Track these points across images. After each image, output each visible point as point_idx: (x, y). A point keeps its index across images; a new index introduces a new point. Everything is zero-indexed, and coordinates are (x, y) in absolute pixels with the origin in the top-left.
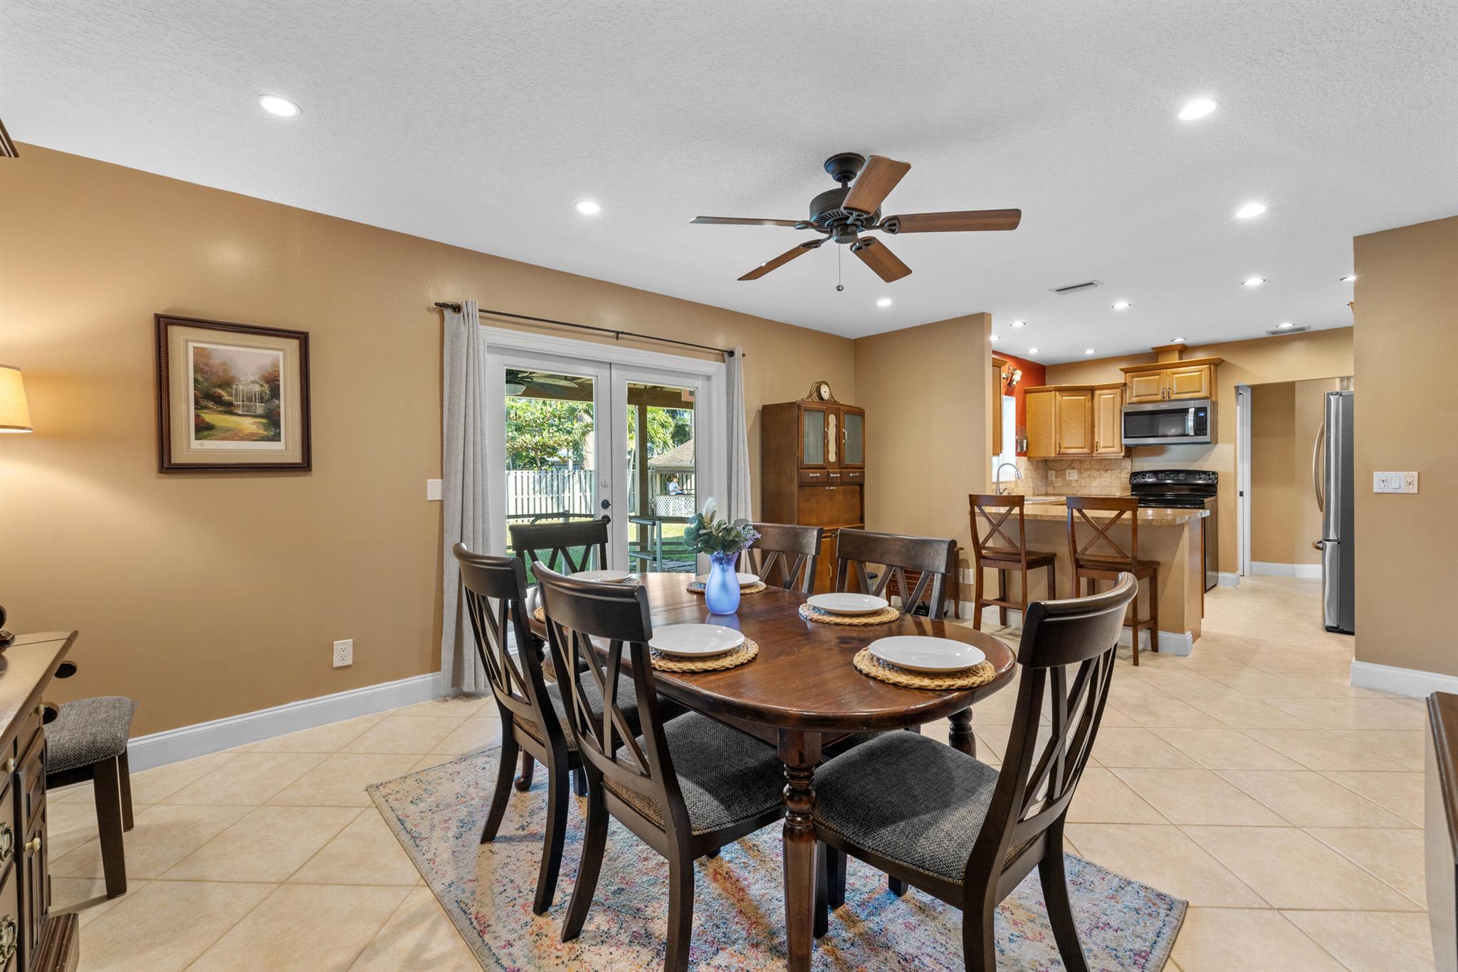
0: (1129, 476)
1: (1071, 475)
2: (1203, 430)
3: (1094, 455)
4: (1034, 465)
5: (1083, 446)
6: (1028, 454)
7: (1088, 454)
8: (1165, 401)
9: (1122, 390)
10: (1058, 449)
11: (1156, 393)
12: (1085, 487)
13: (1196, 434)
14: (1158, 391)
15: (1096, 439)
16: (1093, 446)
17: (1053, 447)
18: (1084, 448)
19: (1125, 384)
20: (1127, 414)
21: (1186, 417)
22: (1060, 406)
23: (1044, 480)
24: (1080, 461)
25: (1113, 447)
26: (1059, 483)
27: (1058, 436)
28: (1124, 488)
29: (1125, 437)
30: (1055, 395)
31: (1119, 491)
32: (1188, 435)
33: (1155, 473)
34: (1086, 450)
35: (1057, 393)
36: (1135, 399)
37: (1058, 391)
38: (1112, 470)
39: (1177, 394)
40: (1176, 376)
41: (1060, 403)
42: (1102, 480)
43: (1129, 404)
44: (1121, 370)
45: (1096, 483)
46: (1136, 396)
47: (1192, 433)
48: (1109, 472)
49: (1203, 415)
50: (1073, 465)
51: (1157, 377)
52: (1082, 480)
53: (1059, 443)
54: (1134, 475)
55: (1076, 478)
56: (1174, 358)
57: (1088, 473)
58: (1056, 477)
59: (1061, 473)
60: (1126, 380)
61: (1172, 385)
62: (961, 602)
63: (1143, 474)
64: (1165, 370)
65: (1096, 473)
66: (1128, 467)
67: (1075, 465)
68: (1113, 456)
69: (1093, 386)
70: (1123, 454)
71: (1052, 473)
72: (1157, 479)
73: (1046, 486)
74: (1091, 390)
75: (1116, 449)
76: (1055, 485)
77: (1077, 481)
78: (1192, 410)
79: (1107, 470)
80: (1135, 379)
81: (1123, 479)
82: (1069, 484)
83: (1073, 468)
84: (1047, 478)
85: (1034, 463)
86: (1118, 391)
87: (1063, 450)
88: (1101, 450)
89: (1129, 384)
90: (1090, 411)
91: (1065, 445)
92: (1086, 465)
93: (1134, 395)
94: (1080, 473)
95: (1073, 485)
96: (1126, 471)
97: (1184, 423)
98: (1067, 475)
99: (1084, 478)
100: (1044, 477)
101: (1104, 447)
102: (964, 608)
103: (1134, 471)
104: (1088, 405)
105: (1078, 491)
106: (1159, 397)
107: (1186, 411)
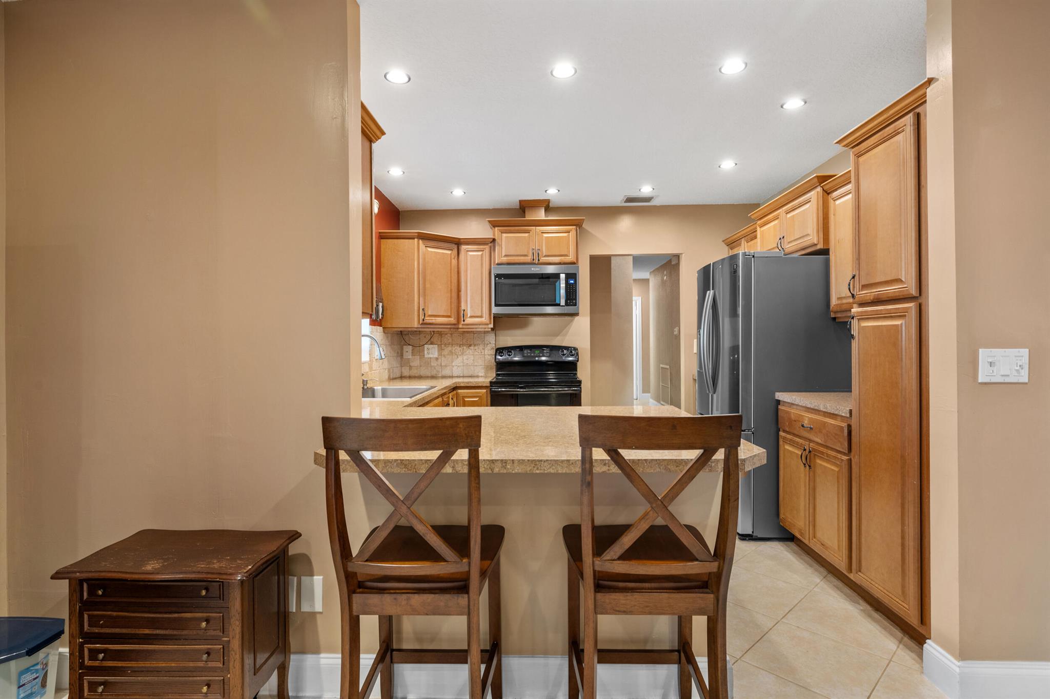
0: (493, 352)
1: (430, 351)
2: (573, 300)
3: (460, 326)
4: (390, 338)
5: (449, 314)
6: (383, 323)
7: (454, 324)
8: (535, 264)
9: (490, 247)
10: (422, 317)
11: (526, 254)
12: (446, 366)
13: (567, 304)
14: (528, 252)
15: (463, 307)
16: (459, 314)
17: (416, 313)
18: (449, 317)
19: (494, 240)
20: (498, 276)
21: (557, 284)
22: (424, 259)
23: (399, 358)
24: (440, 334)
25: (481, 317)
26: (416, 362)
27: (421, 299)
28: (488, 366)
29: (496, 305)
30: (418, 244)
31: (483, 371)
32: (559, 305)
33: (521, 348)
34: (452, 320)
35: (421, 241)
36: (505, 260)
37: (422, 239)
38: (475, 345)
39: (545, 256)
40: (545, 235)
41: (424, 254)
42: (465, 357)
43: (498, 264)
44: (489, 222)
45: (458, 361)
46: (506, 256)
47: (563, 302)
48: (472, 348)
49: (573, 282)
50: (432, 340)
51: (527, 235)
52: (443, 359)
53: (423, 309)
54: (499, 351)
55: (436, 355)
56: (541, 215)
57: (450, 348)
58: (413, 354)
59: (418, 349)
60: (494, 235)
61: (542, 247)
62: (293, 657)
63: (509, 349)
64: (534, 228)
65: (457, 349)
66: (492, 342)
67: (435, 339)
68: (481, 328)
69: (459, 239)
70: (491, 326)
71: (408, 350)
72: (523, 356)
73: (401, 366)
74: (457, 243)
75: (485, 319)
76: (412, 364)
77: (437, 359)
78: (563, 276)
79: (470, 346)
80: (504, 235)
81: (487, 357)
82: (428, 363)
83: (432, 343)
84: (402, 355)
85: (389, 335)
86: (487, 248)
87: (428, 320)
88: (469, 320)
89: (498, 240)
90: (456, 270)
91: (430, 313)
92: (447, 339)
93: (503, 254)
94: (441, 349)
95: (432, 364)
96: (489, 347)
97: (554, 290)
98: (426, 352)
99: (444, 356)
100: (399, 354)
101: (471, 317)
102: (300, 670)
103: (497, 347)
104: (454, 262)
105: (438, 372)
106: (528, 259)
107: (557, 276)
